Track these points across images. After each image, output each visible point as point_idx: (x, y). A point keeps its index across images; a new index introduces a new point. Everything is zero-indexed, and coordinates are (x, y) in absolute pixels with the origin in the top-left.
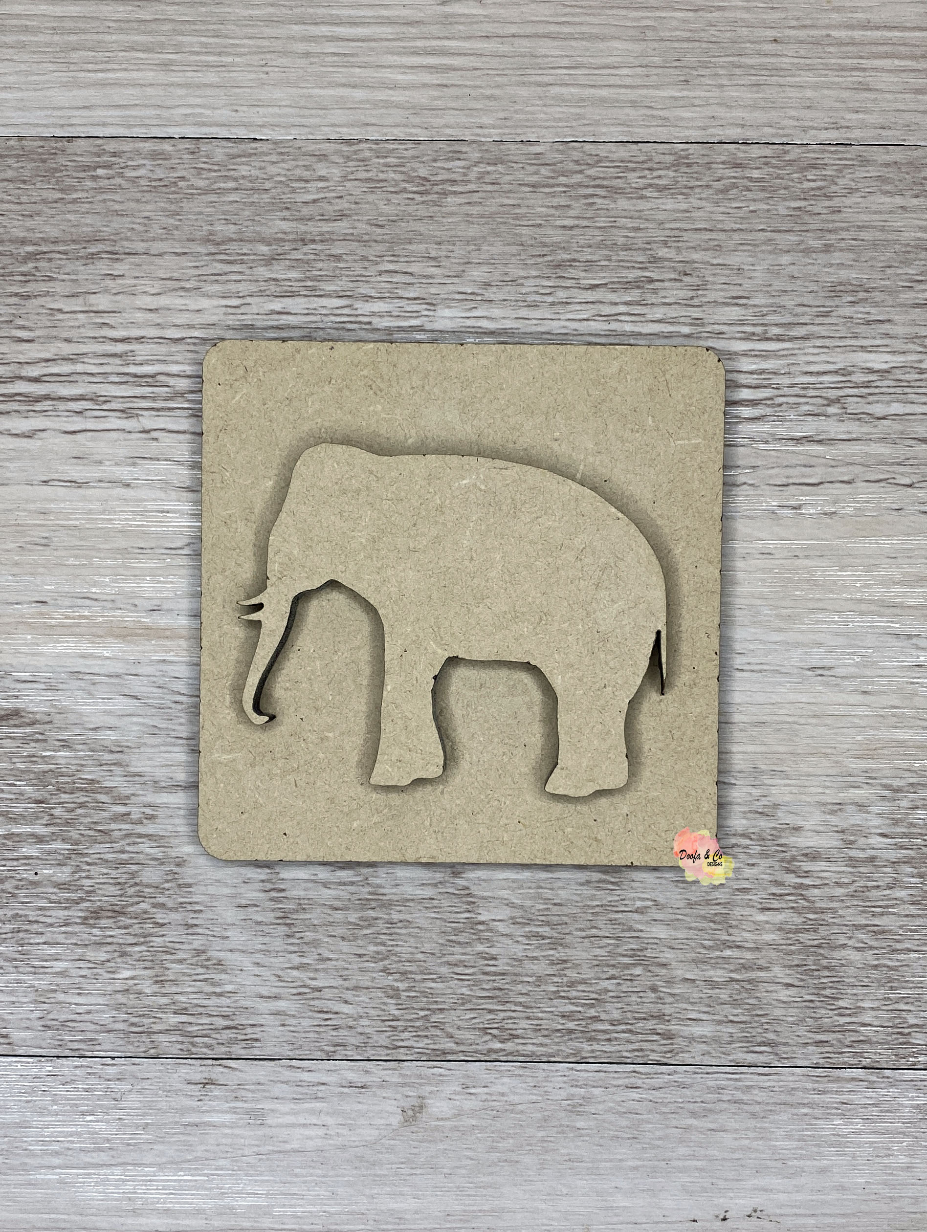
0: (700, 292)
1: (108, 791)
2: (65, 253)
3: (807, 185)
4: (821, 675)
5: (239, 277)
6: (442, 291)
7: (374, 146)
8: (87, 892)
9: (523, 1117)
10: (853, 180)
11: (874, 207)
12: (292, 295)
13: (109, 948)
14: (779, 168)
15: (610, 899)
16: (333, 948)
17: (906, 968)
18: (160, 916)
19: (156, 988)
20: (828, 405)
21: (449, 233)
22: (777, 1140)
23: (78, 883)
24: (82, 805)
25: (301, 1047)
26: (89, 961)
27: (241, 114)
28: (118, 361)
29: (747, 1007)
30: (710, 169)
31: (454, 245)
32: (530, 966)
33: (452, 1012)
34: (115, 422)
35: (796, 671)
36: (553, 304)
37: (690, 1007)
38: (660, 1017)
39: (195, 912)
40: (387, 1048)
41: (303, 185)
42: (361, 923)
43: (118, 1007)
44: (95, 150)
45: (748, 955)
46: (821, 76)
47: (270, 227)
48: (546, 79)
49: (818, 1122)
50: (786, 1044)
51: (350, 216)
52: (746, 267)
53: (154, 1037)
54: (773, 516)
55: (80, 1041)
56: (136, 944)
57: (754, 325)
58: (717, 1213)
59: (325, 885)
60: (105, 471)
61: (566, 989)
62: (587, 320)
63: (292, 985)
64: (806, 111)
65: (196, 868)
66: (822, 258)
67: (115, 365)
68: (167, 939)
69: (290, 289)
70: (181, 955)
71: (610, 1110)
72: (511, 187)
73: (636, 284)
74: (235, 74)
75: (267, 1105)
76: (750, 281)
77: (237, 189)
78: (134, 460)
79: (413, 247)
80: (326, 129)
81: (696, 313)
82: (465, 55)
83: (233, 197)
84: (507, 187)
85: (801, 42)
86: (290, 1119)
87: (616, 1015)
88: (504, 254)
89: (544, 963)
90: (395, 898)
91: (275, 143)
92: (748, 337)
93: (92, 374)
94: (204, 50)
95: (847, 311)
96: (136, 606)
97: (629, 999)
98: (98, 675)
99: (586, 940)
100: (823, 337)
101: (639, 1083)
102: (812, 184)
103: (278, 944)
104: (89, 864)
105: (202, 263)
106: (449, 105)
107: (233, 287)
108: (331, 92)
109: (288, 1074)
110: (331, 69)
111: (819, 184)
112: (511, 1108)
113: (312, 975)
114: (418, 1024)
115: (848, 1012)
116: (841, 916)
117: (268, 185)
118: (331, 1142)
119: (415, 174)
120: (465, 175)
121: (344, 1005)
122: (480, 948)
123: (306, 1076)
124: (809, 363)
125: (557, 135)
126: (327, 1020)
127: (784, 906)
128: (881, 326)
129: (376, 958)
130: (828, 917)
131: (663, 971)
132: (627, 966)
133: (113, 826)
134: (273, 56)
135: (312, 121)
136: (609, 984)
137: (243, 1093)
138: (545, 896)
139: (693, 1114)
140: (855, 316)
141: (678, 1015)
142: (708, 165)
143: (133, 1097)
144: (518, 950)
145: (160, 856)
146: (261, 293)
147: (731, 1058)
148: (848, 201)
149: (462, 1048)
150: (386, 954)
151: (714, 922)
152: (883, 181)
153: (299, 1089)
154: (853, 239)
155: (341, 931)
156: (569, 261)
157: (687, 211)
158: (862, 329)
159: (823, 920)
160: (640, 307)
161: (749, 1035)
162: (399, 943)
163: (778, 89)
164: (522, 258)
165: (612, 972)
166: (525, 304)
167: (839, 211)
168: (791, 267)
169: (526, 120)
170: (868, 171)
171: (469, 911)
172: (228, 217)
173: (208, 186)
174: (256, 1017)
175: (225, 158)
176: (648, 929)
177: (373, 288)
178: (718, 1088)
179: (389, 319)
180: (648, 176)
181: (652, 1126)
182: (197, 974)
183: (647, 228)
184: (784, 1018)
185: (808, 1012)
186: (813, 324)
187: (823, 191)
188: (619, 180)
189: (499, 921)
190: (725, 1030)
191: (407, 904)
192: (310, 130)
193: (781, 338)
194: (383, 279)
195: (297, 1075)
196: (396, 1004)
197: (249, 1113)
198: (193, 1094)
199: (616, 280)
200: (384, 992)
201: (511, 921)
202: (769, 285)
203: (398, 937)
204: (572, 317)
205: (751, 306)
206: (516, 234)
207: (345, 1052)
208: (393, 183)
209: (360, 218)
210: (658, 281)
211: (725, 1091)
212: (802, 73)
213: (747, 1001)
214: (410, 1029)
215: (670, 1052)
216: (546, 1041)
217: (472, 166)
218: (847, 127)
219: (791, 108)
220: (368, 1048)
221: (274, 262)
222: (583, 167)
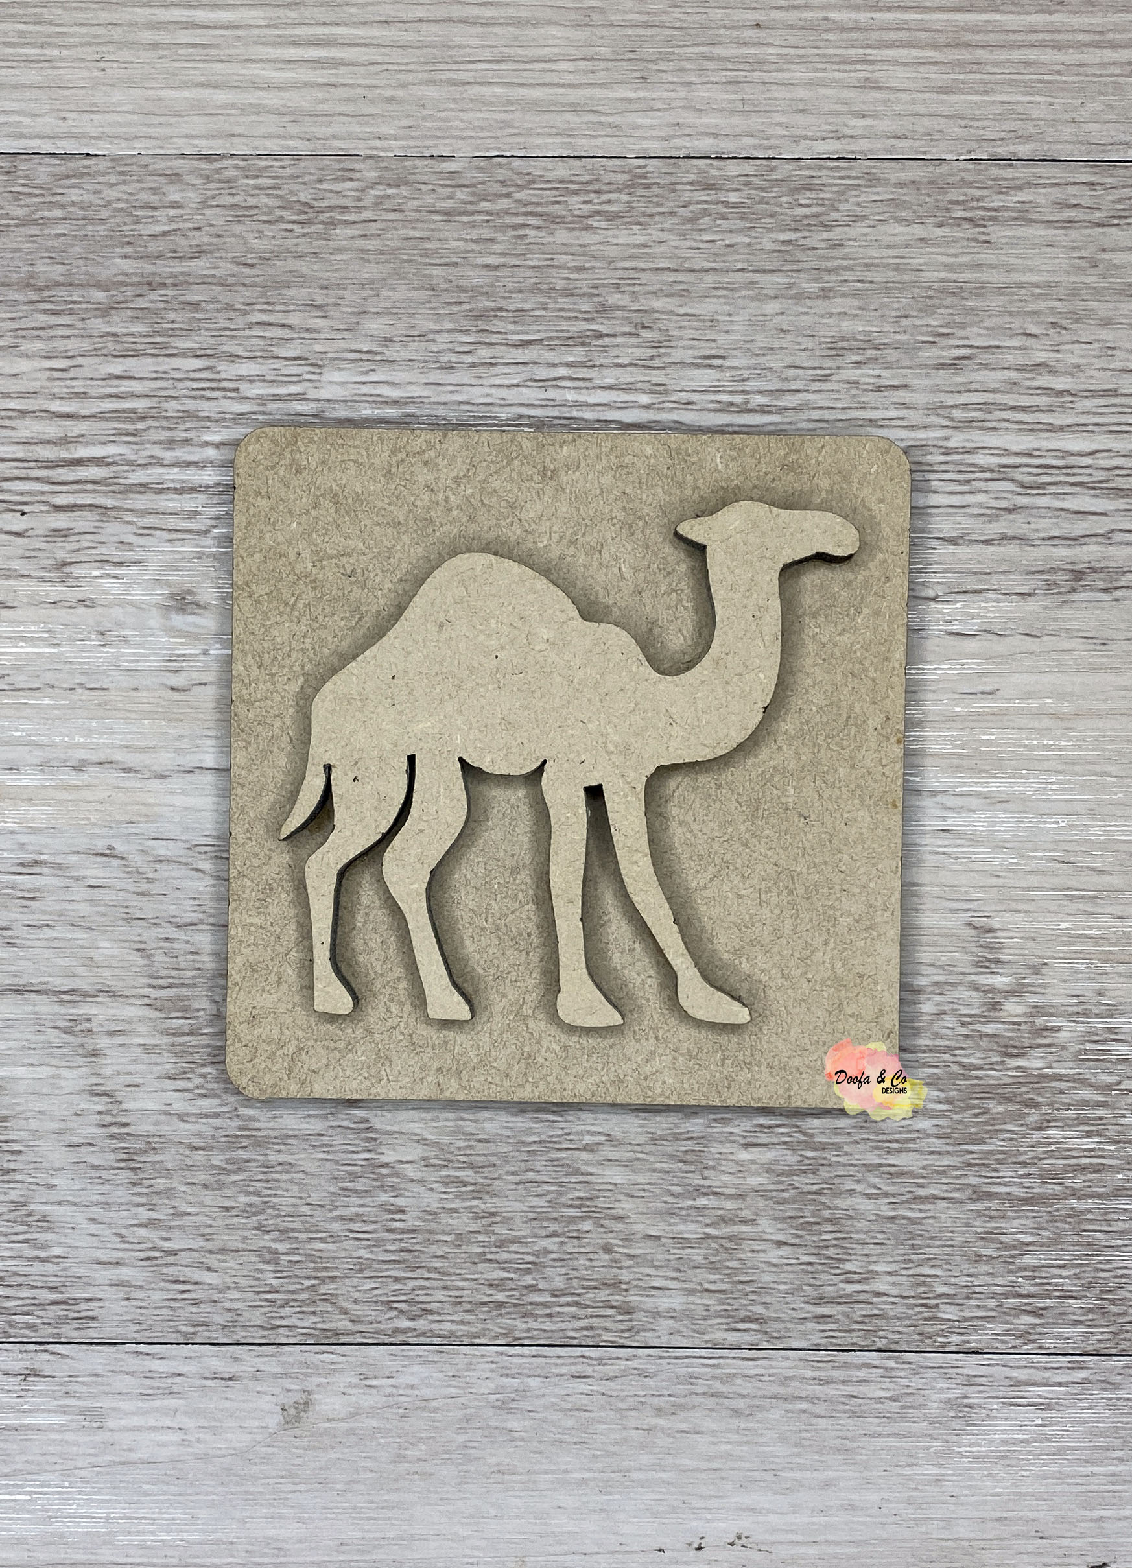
0: (662, 350)
3: (799, 212)
5: (68, 332)
6: (330, 348)
7: (241, 163)
9: (438, 1416)
10: (858, 204)
11: (886, 240)
12: (136, 354)
14: (763, 190)
15: (551, 1133)
16: (189, 1198)
17: (931, 1221)
21: (337, 275)
22: (766, 1444)
25: (150, 1327)
27: (70, 122)
29: (728, 1271)
30: (674, 191)
31: (345, 289)
32: (445, 1219)
33: (347, 1282)
36: (473, 365)
37: (652, 1272)
38: (615, 1285)
39: (12, 1152)
40: (262, 1327)
41: (149, 213)
42: (229, 1167)
45: (729, 1205)
46: (817, 70)
47: (108, 268)
48: (463, 76)
49: (820, 1420)
50: (777, 1319)
51: (211, 252)
52: (721, 318)
57: (732, 392)
58: (690, 1540)
59: (182, 1117)
61: (494, 1250)
62: (517, 386)
63: (138, 1247)
64: (798, 116)
65: (15, 1096)
66: (820, 306)
69: (133, 346)
71: (551, 1407)
72: (417, 215)
73: (580, 340)
74: (62, 72)
75: (106, 1403)
76: (726, 336)
77: (65, 219)
79: (293, 292)
80: (180, 142)
81: (657, 377)
82: (358, 45)
83: (60, 229)
84: (413, 215)
85: (792, 27)
86: (136, 1421)
87: (559, 1283)
88: (410, 300)
89: (465, 1217)
90: (273, 1134)
91: (114, 159)
92: (725, 408)
94: (22, 40)
95: (853, 374)
97: (575, 1263)
99: (520, 1187)
100: (821, 408)
101: (589, 1371)
102: (806, 211)
103: (121, 1195)
105: (20, 314)
106: (338, 110)
107: (60, 345)
108: (186, 94)
109: (135, 1363)
110: (186, 64)
111: (815, 209)
112: (424, 1404)
113: (164, 1234)
114: (302, 1297)
115: (856, 1277)
116: (846, 1154)
117: (104, 214)
118: (191, 1450)
119: (294, 199)
120: (359, 199)
121: (207, 1273)
122: (384, 1198)
123: (157, 1365)
125: (477, 148)
126: (184, 1292)
127: (775, 1140)
128: (896, 393)
129: (249, 1211)
130: (831, 1156)
131: (620, 1226)
132: (573, 1220)
134: (110, 48)
135: (162, 131)
136: (550, 1244)
137: (77, 1387)
138: (467, 1130)
139: (659, 1412)
140: (863, 380)
141: (640, 1283)
142: (672, 187)
144: (433, 1201)
146: (96, 353)
147: (706, 1338)
148: (852, 232)
149: (361, 1327)
150: (262, 1206)
151: (684, 1162)
152: (897, 206)
153: (148, 1382)
154: (859, 281)
155: (203, 1177)
156: (493, 310)
157: (645, 246)
158: (870, 397)
159: (825, 1159)
160: (585, 370)
161: (729, 1308)
162: (278, 1192)
163: (762, 88)
164: (433, 305)
165: (554, 1227)
166: (438, 365)
167: (841, 245)
168: (780, 317)
169: (438, 129)
170: (878, 193)
171: (369, 1151)
172: (53, 255)
173: (30, 215)
174: (92, 1289)
175: (49, 179)
176: (600, 1172)
177: (240, 345)
178: (691, 1377)
179: (261, 384)
180: (596, 201)
181: (605, 1426)
182: (16, 1234)
183: (594, 268)
184: (775, 1286)
185: (807, 1278)
186: (807, 391)
187: (820, 219)
188: (557, 206)
189: (407, 1162)
190: (699, 1301)
191: (289, 1141)
192: (159, 142)
193: (766, 409)
194: (254, 333)
195: (146, 1363)
196: (275, 1272)
197: (84, 1413)
198: (11, 1388)
199: (555, 334)
200: (259, 1256)
201: (423, 1163)
202: (752, 341)
203: (277, 1184)
204: (498, 382)
205: (729, 368)
206: (425, 276)
207: (208, 1334)
208: (265, 210)
209: (223, 255)
210: (608, 335)
211: (700, 1381)
212: (793, 67)
213: (727, 1264)
214: (292, 1304)
215: (629, 1330)
216: (469, 1317)
217: (367, 187)
218: (851, 137)
219: (778, 111)
220: (238, 1329)
221: (112, 312)
222: (511, 189)
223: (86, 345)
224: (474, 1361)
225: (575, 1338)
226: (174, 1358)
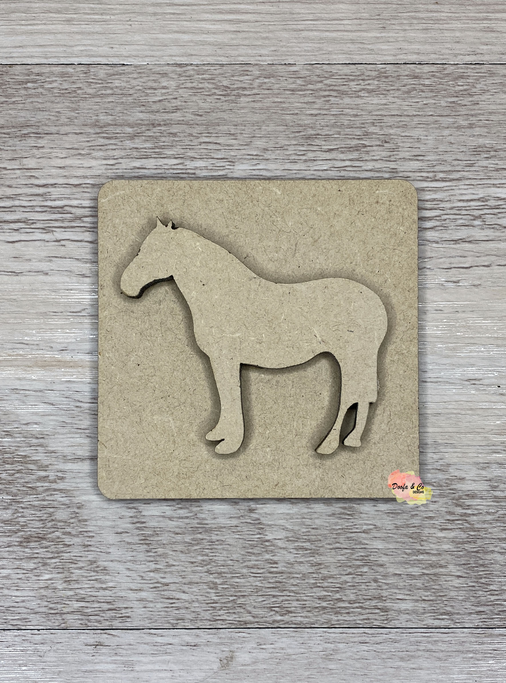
0: (395, 153)
1: (35, 462)
2: (8, 134)
3: (458, 88)
4: (474, 384)
5: (114, 147)
6: (238, 154)
7: (196, 68)
8: (22, 526)
9: (296, 663)
10: (486, 85)
11: (498, 101)
12: (147, 157)
13: (36, 561)
14: (441, 78)
15: (348, 525)
16: (175, 558)
18: (67, 540)
19: (65, 585)
20: (474, 220)
21: (241, 119)
22: (454, 674)
23: (17, 520)
24: (19, 471)
25: (156, 621)
26: (24, 569)
27: (115, 49)
28: (41, 199)
29: (434, 591)
30: (399, 79)
31: (245, 126)
32: (298, 568)
33: (251, 598)
34: (38, 235)
35: (459, 382)
36: (306, 161)
37: (398, 591)
38: (380, 598)
39: (89, 537)
40: (210, 620)
41: (153, 91)
42: (193, 542)
43: (42, 597)
44: (26, 72)
45: (434, 558)
46: (464, 23)
47: (133, 117)
48: (299, 27)
49: (480, 662)
50: (458, 614)
51: (182, 109)
52: (422, 138)
53: (64, 616)
54: (442, 287)
55: (18, 619)
56: (52, 558)
57: (428, 172)
59: (170, 519)
60: (32, 265)
62: (327, 170)
63: (150, 582)
64: (457, 44)
65: (91, 509)
66: (469, 132)
67: (38, 202)
68: (72, 554)
69: (145, 153)
70: (81, 564)
71: (350, 658)
72: (278, 91)
73: (356, 148)
74: (111, 26)
75: (135, 658)
76: (425, 146)
77: (113, 94)
78: (50, 259)
79: (221, 128)
80: (167, 58)
81: (392, 165)
82: (250, 13)
83: (110, 99)
84: (276, 91)
85: (452, 4)
86: (150, 667)
87: (352, 597)
88: (276, 131)
89: (307, 566)
90: (214, 526)
91: (136, 66)
92: (425, 179)
93: (24, 207)
94: (92, 12)
95: (485, 163)
96: (52, 347)
97: (360, 587)
98: (29, 390)
99: (333, 551)
100: (470, 179)
101: (368, 640)
102: (461, 88)
103: (141, 556)
104: (23, 508)
105: (92, 139)
106: (241, 43)
107: (111, 153)
108: (170, 36)
109: (149, 639)
110: (169, 22)
111: (465, 87)
112: (288, 657)
113: (162, 575)
114: (229, 605)
115: (496, 593)
116: (490, 533)
117: (131, 92)
119: (221, 84)
120: (251, 84)
121: (183, 594)
122: (267, 556)
123: (159, 639)
124: (462, 194)
125: (307, 60)
126: (172, 603)
127: (455, 527)
129: (203, 563)
130: (482, 534)
131: (381, 569)
132: (359, 566)
133: (39, 484)
134: (134, 15)
135: (158, 53)
136: (348, 578)
138: (307, 523)
139: (402, 659)
140: (489, 166)
141: (391, 597)
142: (398, 77)
143: (52, 654)
144: (291, 558)
145: (68, 502)
146: (128, 157)
147: (424, 623)
148: (483, 98)
149: (257, 620)
150: (209, 561)
151: (412, 538)
152: (504, 85)
153: (156, 648)
154: (486, 120)
155: (180, 547)
156: (315, 135)
157: (385, 104)
158: (494, 174)
159: (480, 535)
160: (358, 162)
161: (435, 608)
162: (217, 554)
163: (439, 32)
164: (287, 133)
165: (350, 570)
166: (289, 161)
167: (478, 104)
168: (450, 137)
169: (288, 51)
170: (493, 80)
171: (260, 534)
172: (107, 111)
173: (95, 93)
174: (129, 603)
175: (105, 76)
176: (371, 543)
177: (196, 152)
178: (417, 642)
179: (206, 171)
180: (362, 84)
181: (375, 667)
182: (91, 576)
183: (362, 115)
184: (457, 597)
185: (471, 593)
186: (464, 171)
187: (468, 92)
188: (344, 86)
189: (279, 539)
190: (420, 605)
191: (222, 530)
192: (157, 59)
193: (444, 179)
194: (202, 147)
195: (154, 639)
196: (215, 593)
197: (125, 663)
198: (89, 652)
199: (344, 146)
200: (208, 585)
201: (286, 539)
202: (437, 148)
203: (216, 551)
204: (317, 169)
205: (426, 160)
206: (282, 119)
207: (183, 624)
208: (207, 90)
209: (188, 111)
210: (369, 146)
211: (421, 644)
212: (454, 22)
213: (433, 587)
214: (224, 609)
215: (386, 620)
216: (310, 614)
217: (255, 79)
218: (481, 54)
219: (446, 42)
220: (198, 621)
221: (135, 137)
222: (322, 79)
223: (123, 153)
224: (312, 635)
225: (361, 624)
226: (168, 636)
